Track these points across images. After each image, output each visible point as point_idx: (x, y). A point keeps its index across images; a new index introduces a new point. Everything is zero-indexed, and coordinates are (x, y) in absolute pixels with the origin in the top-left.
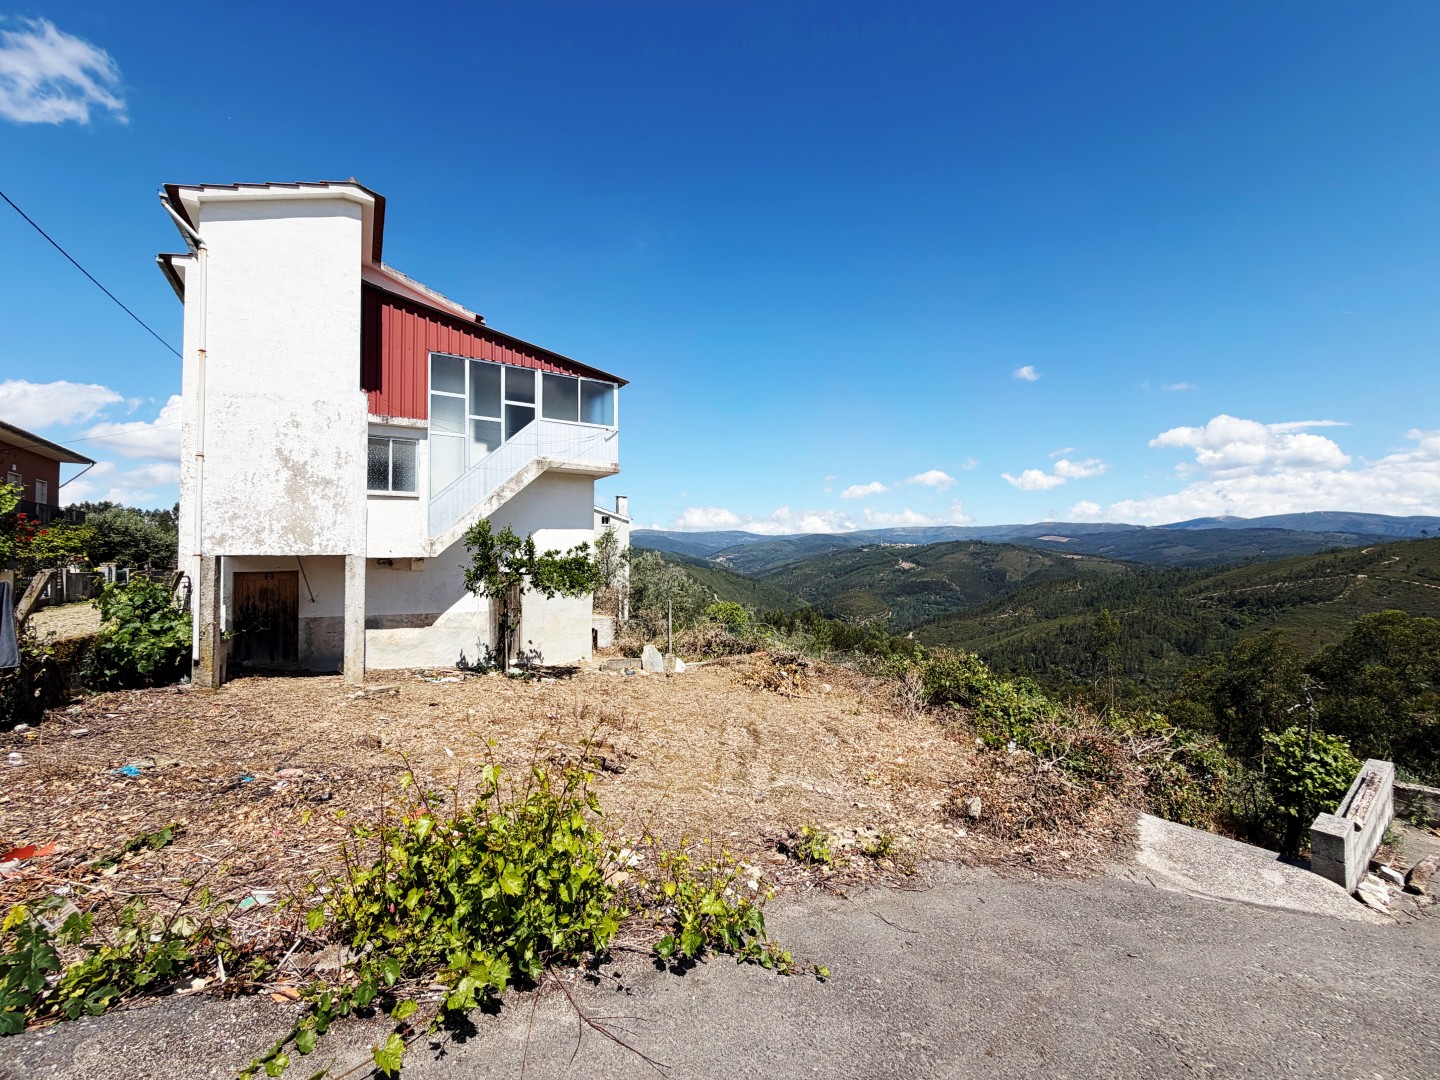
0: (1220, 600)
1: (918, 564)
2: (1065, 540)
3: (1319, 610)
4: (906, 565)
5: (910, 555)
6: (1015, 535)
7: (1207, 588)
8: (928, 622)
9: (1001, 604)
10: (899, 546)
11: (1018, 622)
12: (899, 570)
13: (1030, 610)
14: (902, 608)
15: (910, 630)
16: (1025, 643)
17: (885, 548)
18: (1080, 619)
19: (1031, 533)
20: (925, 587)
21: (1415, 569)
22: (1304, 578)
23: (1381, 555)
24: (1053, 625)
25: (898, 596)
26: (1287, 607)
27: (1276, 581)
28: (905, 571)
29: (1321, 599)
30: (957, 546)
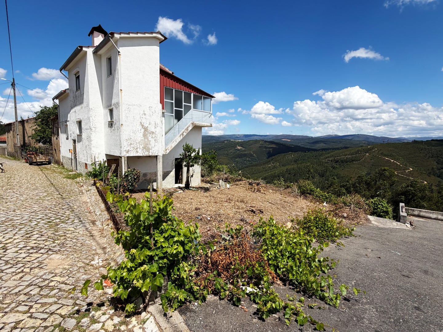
0: (331, 161)
1: (243, 147)
2: (289, 140)
3: (356, 164)
4: (239, 148)
5: (241, 144)
6: (274, 138)
7: (328, 157)
8: (246, 167)
9: (269, 161)
10: (237, 141)
11: (274, 167)
12: (237, 149)
13: (278, 164)
14: (237, 163)
15: (240, 170)
16: (276, 174)
17: (232, 141)
18: (292, 166)
19: (279, 138)
20: (245, 155)
21: (380, 152)
22: (354, 154)
23: (373, 148)
24: (284, 168)
25: (236, 158)
26: (349, 163)
27: (346, 155)
28: (238, 150)
29: (357, 161)
30: (256, 141)
